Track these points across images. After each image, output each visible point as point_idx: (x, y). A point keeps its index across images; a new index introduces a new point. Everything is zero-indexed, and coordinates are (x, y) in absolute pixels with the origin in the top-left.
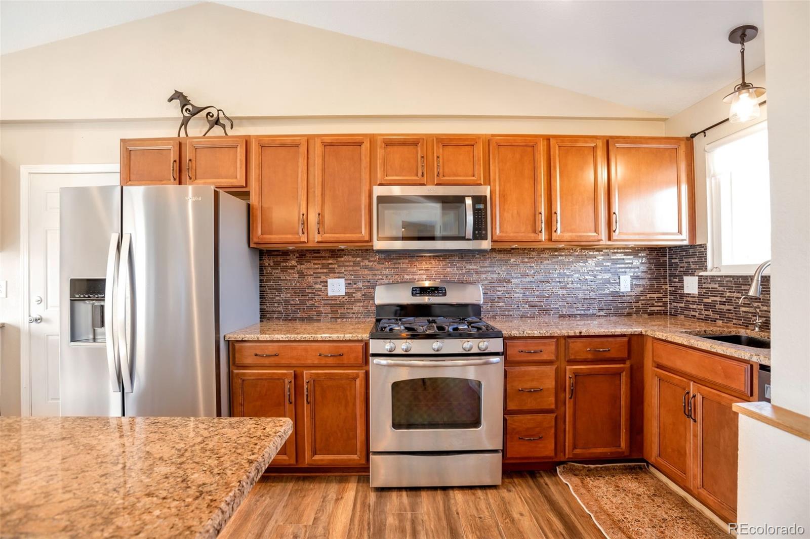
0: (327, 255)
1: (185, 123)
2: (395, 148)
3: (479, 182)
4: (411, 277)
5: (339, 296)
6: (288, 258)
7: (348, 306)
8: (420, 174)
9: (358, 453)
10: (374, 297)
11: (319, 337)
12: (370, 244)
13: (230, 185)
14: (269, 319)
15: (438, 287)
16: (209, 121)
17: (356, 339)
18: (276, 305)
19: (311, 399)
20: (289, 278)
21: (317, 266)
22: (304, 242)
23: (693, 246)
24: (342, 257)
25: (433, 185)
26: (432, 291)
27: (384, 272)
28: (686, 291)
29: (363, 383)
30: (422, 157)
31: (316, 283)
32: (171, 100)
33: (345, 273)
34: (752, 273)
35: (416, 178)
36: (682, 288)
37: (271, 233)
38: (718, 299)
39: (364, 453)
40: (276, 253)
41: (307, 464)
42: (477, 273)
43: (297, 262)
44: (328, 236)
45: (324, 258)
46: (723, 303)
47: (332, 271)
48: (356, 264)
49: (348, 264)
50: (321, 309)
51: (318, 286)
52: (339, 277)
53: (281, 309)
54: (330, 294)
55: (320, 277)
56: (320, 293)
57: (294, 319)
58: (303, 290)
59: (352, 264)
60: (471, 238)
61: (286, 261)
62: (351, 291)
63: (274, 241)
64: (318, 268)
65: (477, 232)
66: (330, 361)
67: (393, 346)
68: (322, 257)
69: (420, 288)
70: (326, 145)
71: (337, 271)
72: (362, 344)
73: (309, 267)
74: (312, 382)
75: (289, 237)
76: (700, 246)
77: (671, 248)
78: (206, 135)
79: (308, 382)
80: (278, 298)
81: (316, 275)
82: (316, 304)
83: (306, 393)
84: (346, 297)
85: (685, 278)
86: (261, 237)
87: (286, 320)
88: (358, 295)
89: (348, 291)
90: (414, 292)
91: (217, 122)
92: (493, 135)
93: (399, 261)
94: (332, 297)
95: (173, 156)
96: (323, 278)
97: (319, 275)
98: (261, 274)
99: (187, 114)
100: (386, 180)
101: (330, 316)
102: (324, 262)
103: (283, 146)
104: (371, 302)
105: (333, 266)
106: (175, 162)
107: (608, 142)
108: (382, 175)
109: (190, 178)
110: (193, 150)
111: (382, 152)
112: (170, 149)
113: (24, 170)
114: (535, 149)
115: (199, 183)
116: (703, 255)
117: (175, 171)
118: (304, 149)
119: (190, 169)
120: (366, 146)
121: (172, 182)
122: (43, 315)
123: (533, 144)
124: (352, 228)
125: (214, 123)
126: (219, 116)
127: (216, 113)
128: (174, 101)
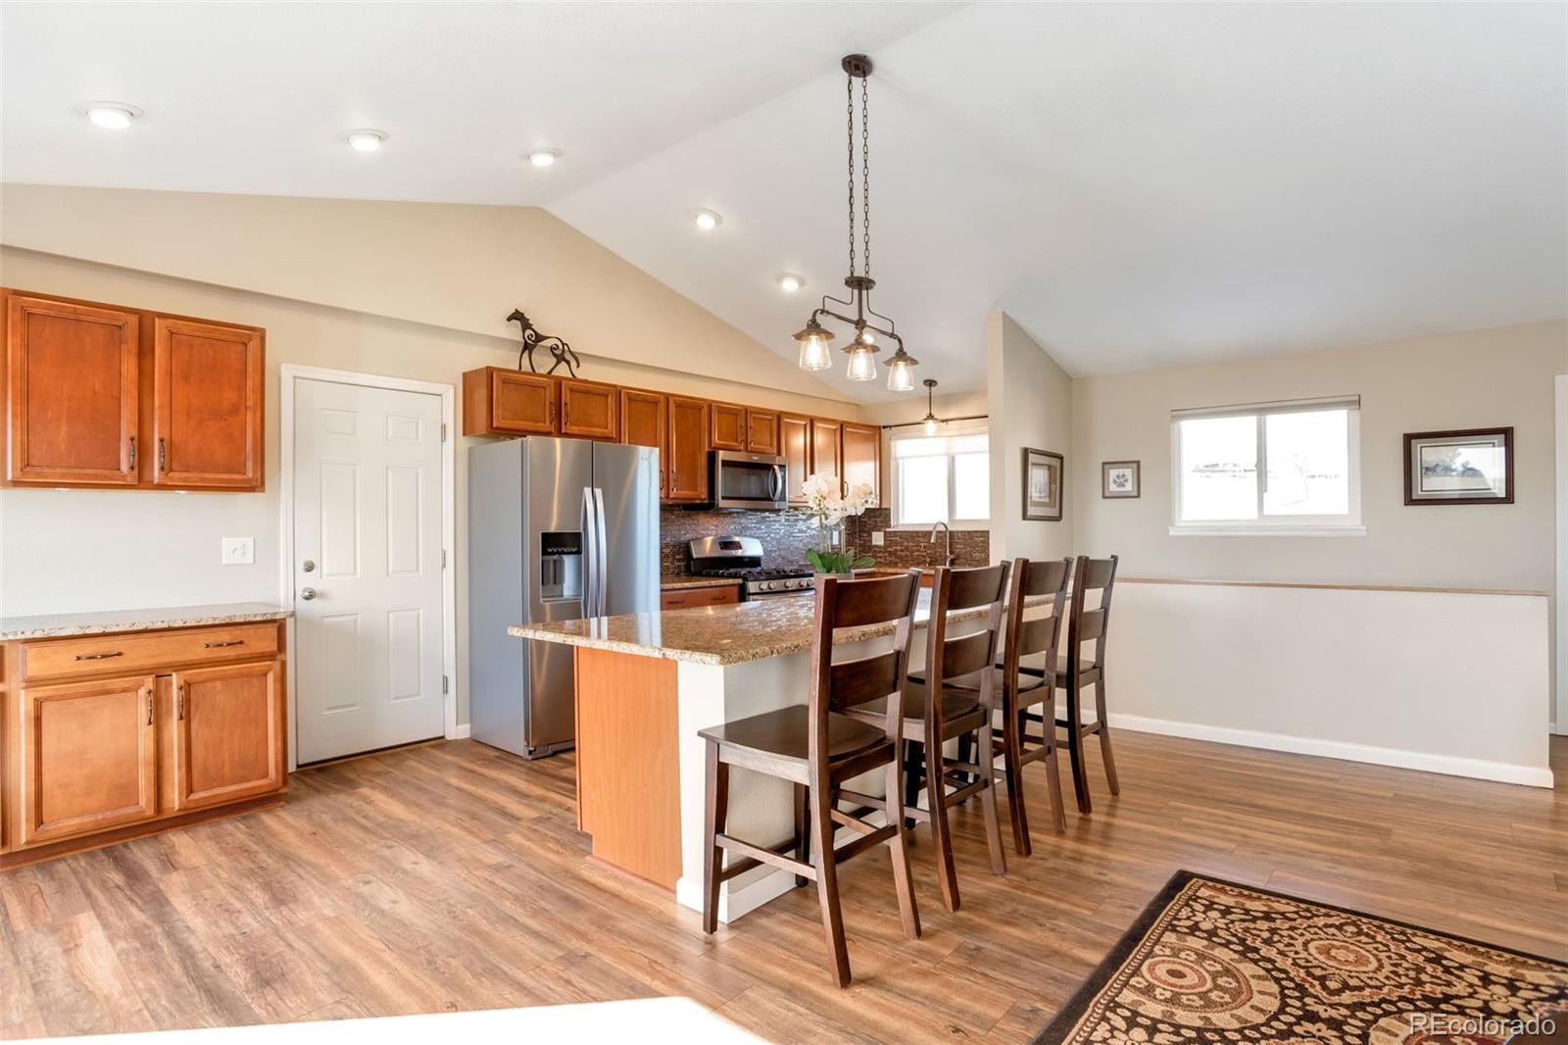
1: (528, 349)
2: (723, 415)
3: (774, 451)
4: (705, 532)
8: (739, 441)
23: (880, 509)
28: (874, 543)
32: (509, 319)
34: (931, 529)
35: (735, 444)
36: (871, 541)
38: (899, 548)
44: (678, 493)
46: (902, 551)
69: (724, 542)
70: (679, 406)
72: (738, 587)
76: (886, 509)
78: (553, 373)
85: (874, 533)
91: (563, 358)
93: (697, 517)
95: (550, 395)
99: (528, 340)
100: (717, 444)
103: (645, 400)
106: (551, 403)
107: (842, 426)
108: (716, 440)
109: (566, 424)
110: (568, 391)
111: (715, 418)
112: (545, 388)
113: (287, 372)
114: (805, 426)
115: (574, 429)
116: (888, 516)
117: (551, 413)
118: (662, 407)
119: (567, 414)
120: (705, 410)
121: (547, 426)
122: (317, 588)
123: (803, 423)
124: (694, 487)
125: (560, 358)
126: (563, 350)
127: (561, 347)
128: (514, 321)
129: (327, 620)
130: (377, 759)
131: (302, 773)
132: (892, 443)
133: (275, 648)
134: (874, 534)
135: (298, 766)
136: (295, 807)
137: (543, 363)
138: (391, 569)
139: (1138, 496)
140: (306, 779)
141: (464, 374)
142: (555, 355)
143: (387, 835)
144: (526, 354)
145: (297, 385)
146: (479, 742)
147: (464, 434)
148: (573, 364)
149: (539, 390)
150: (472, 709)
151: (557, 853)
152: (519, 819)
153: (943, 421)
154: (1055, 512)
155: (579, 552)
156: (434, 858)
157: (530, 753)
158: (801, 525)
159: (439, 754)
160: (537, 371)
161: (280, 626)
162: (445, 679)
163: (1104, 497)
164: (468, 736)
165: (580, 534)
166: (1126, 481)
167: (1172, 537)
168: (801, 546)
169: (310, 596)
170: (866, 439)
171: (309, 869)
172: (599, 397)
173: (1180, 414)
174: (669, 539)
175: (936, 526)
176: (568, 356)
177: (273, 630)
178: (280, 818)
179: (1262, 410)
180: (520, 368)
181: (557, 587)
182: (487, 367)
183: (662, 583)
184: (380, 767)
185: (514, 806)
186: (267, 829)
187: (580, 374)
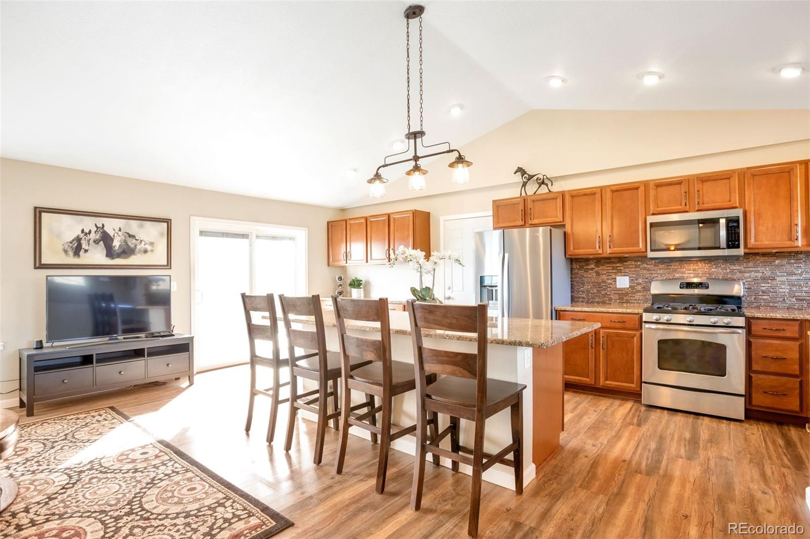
0: (616, 261)
1: (524, 185)
2: (664, 188)
3: (735, 205)
4: (681, 275)
5: (625, 288)
6: (589, 263)
7: (632, 295)
8: (683, 204)
9: (635, 383)
10: (650, 289)
11: (610, 310)
12: (646, 254)
13: (553, 221)
14: (576, 302)
15: (702, 283)
16: (538, 183)
17: (634, 312)
18: (581, 293)
19: (605, 347)
20: (589, 276)
21: (609, 268)
22: (600, 254)
24: (626, 262)
25: (695, 212)
26: (696, 285)
27: (659, 272)
29: (639, 340)
30: (686, 192)
31: (608, 279)
32: (515, 173)
33: (629, 273)
35: (680, 207)
37: (579, 249)
39: (639, 384)
40: (581, 260)
41: (602, 386)
42: (741, 272)
43: (595, 265)
44: (616, 250)
45: (614, 263)
47: (620, 271)
48: (637, 266)
49: (631, 266)
50: (612, 296)
51: (609, 281)
52: (624, 276)
53: (584, 296)
54: (618, 286)
55: (611, 276)
56: (611, 286)
57: (593, 302)
58: (599, 284)
59: (634, 266)
60: (725, 247)
61: (587, 265)
62: (634, 285)
63: (581, 253)
64: (609, 270)
65: (730, 243)
66: (618, 325)
67: (659, 318)
68: (612, 262)
69: (686, 283)
70: (613, 191)
71: (623, 271)
72: (639, 316)
73: (603, 269)
74: (605, 336)
75: (591, 251)
78: (537, 193)
79: (603, 337)
80: (582, 289)
81: (609, 274)
82: (608, 293)
83: (601, 342)
84: (630, 289)
86: (573, 251)
87: (587, 303)
88: (639, 288)
89: (631, 284)
90: (682, 286)
91: (543, 183)
92: (748, 168)
93: (671, 264)
94: (619, 289)
95: (521, 207)
96: (613, 276)
97: (610, 274)
98: (572, 274)
99: (524, 180)
100: (657, 211)
101: (618, 301)
102: (614, 265)
103: (585, 195)
104: (649, 292)
105: (620, 268)
106: (522, 211)
108: (654, 207)
109: (530, 220)
110: (532, 203)
111: (653, 192)
112: (519, 204)
113: (442, 219)
115: (536, 221)
119: (531, 214)
121: (521, 222)
122: (451, 296)
124: (633, 244)
125: (541, 184)
126: (544, 179)
127: (542, 177)
128: (518, 173)
144: (523, 188)
145: (445, 223)
148: (549, 184)
149: (516, 205)
172: (551, 201)
176: (546, 181)
180: (521, 195)
182: (493, 201)
187: (553, 189)
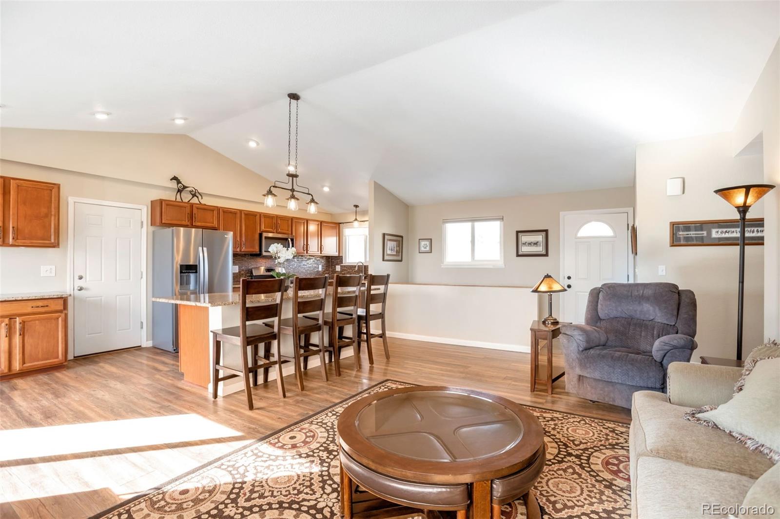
2: (266, 218)
3: (290, 233)
5: (236, 273)
13: (211, 226)
22: (238, 251)
23: (339, 256)
25: (277, 233)
28: (337, 270)
32: (171, 180)
34: (356, 265)
35: (272, 230)
36: (335, 269)
38: (346, 272)
44: (246, 250)
62: (240, 271)
70: (246, 215)
76: (341, 256)
77: (332, 256)
78: (190, 202)
88: (243, 272)
92: (293, 217)
95: (188, 210)
99: (180, 188)
100: (264, 230)
103: (231, 213)
106: (188, 214)
107: (321, 223)
108: (263, 228)
109: (195, 222)
110: (196, 209)
111: (263, 220)
112: (185, 207)
113: (71, 200)
114: (304, 223)
115: (199, 224)
116: (342, 259)
117: (188, 218)
118: (238, 215)
119: (195, 218)
120: (258, 217)
121: (187, 223)
122: (84, 286)
123: (303, 221)
124: (253, 247)
125: (194, 195)
126: (195, 192)
127: (194, 190)
128: (174, 180)
129: (88, 299)
130: (109, 354)
131: (76, 360)
132: (344, 230)
133: (62, 308)
134: (337, 266)
135: (74, 357)
136: (71, 371)
137: (186, 197)
138: (117, 279)
139: (431, 252)
140: (78, 362)
141: (152, 201)
142: (191, 194)
143: (106, 377)
144: (179, 193)
145: (76, 205)
146: (156, 348)
147: (151, 225)
148: (200, 197)
149: (183, 208)
150: (154, 336)
151: (172, 380)
152: (162, 371)
153: (361, 221)
154: (399, 258)
155: (196, 272)
156: (123, 383)
157: (174, 350)
158: (304, 263)
159: (138, 352)
160: (184, 201)
161: (64, 300)
162: (142, 323)
163: (419, 253)
164: (152, 346)
165: (197, 265)
166: (427, 246)
167: (443, 268)
168: (304, 271)
169: (81, 289)
170: (333, 228)
171: (72, 388)
172: (210, 211)
173: (446, 221)
174: (243, 268)
175: (358, 263)
176: (197, 194)
177: (61, 302)
178: (63, 374)
179: (473, 220)
180: (176, 199)
181: (188, 286)
182: (160, 199)
183: (233, 285)
184: (110, 357)
185: (161, 367)
186: (57, 377)
187: (203, 202)
